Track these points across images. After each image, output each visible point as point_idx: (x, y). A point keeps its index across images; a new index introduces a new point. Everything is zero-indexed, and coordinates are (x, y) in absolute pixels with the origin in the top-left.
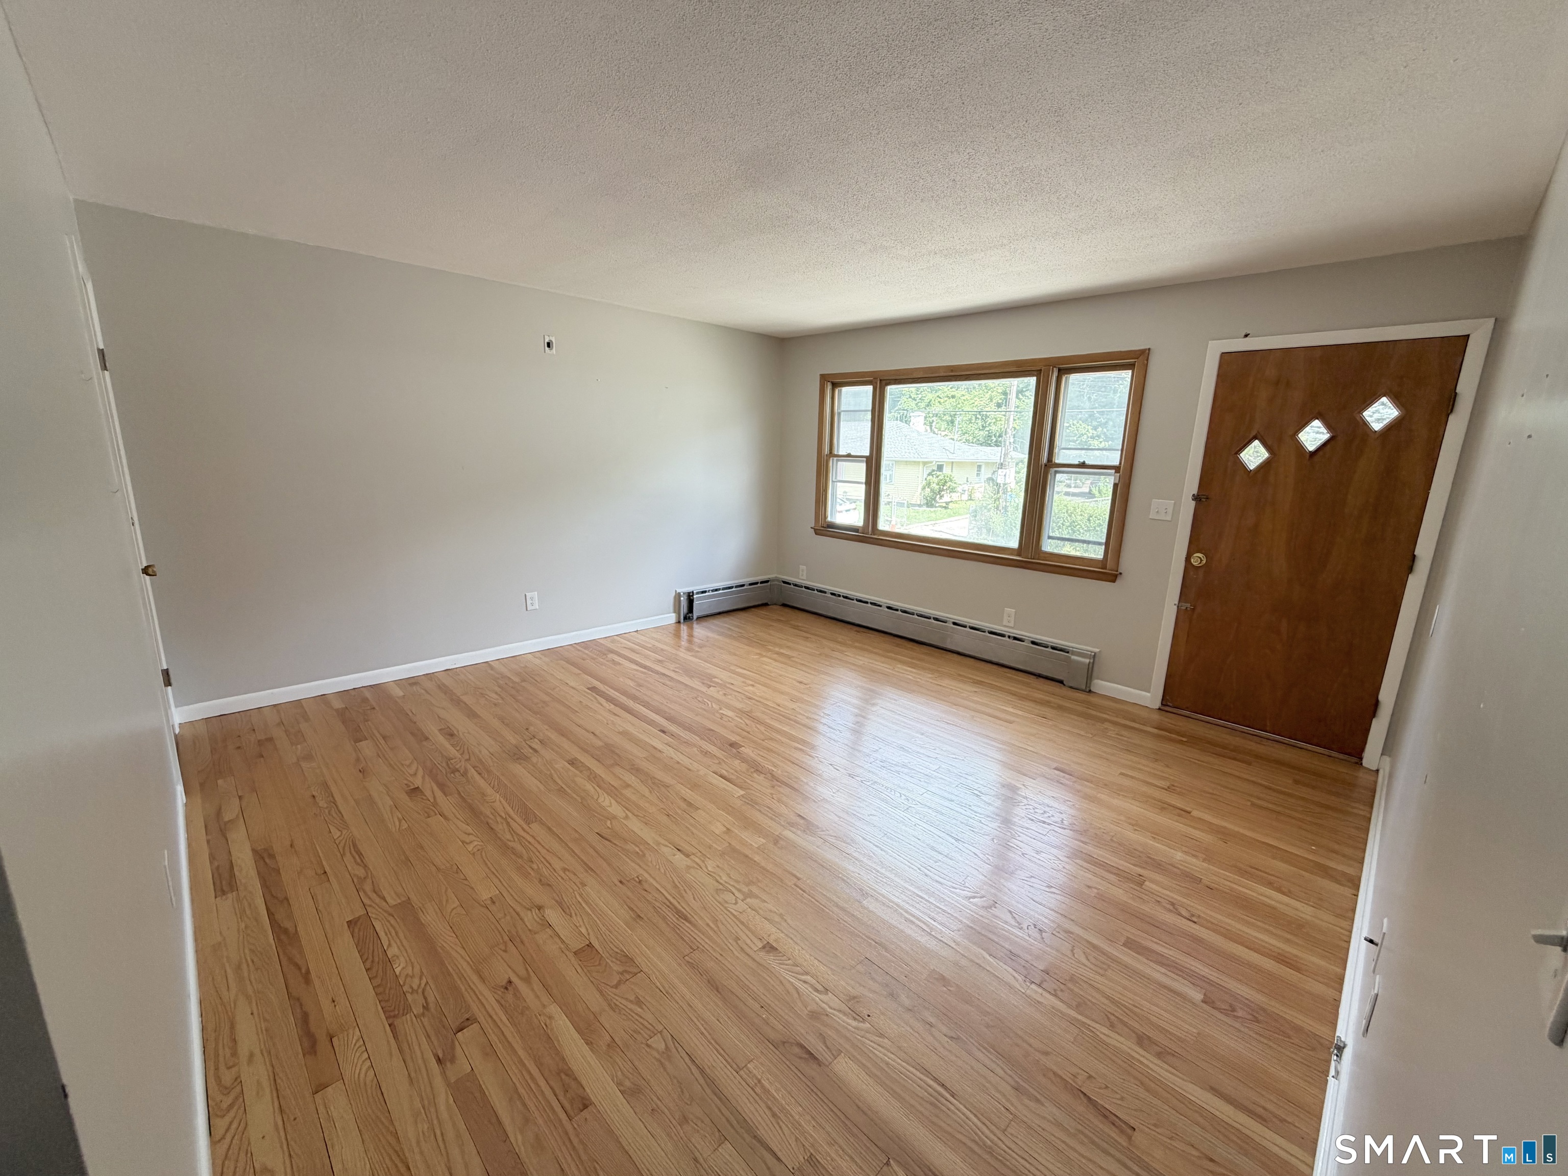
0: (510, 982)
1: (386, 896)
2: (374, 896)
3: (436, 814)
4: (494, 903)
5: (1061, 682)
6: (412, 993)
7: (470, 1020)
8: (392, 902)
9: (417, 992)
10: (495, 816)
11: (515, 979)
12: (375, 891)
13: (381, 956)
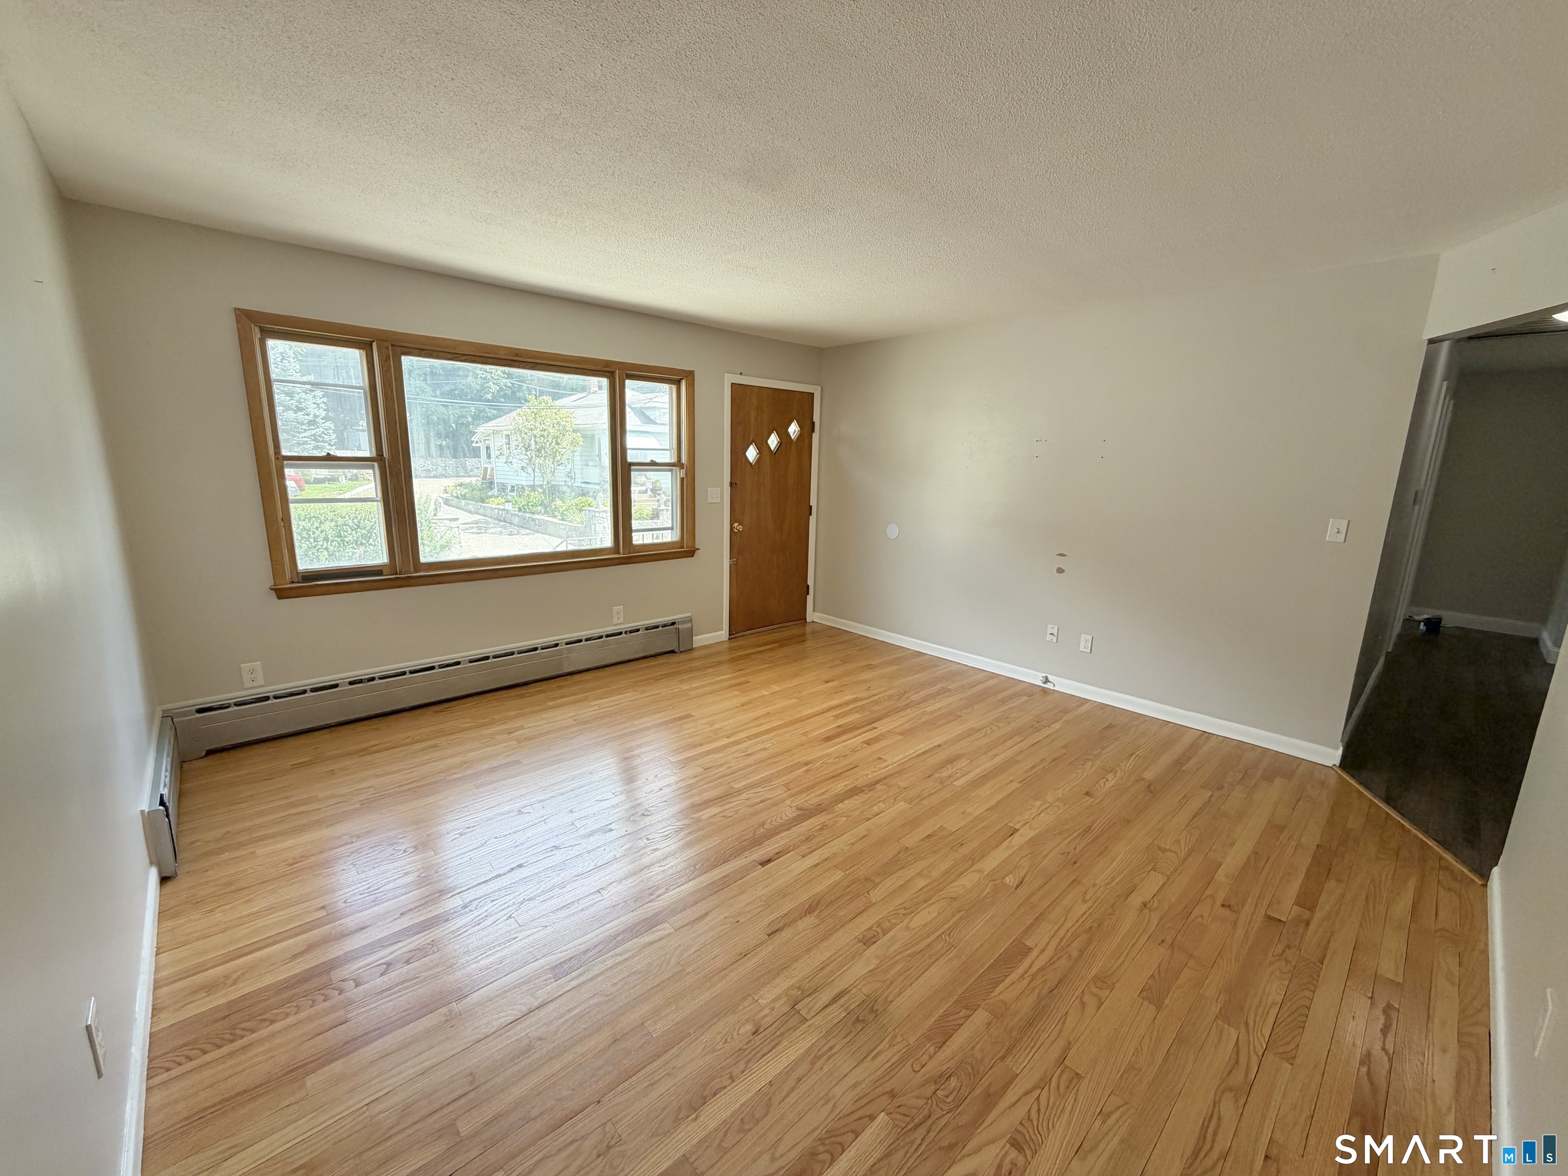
0: (1223, 906)
1: (1231, 1045)
2: (1243, 1060)
3: (1066, 1067)
4: (1163, 941)
5: (672, 652)
6: (1290, 962)
7: (1270, 918)
8: (1233, 1033)
9: (1286, 960)
10: (1034, 989)
11: (1219, 903)
12: (1237, 1062)
13: (1288, 1005)
